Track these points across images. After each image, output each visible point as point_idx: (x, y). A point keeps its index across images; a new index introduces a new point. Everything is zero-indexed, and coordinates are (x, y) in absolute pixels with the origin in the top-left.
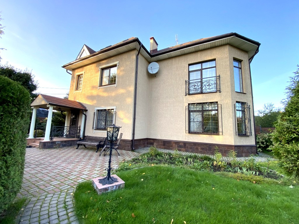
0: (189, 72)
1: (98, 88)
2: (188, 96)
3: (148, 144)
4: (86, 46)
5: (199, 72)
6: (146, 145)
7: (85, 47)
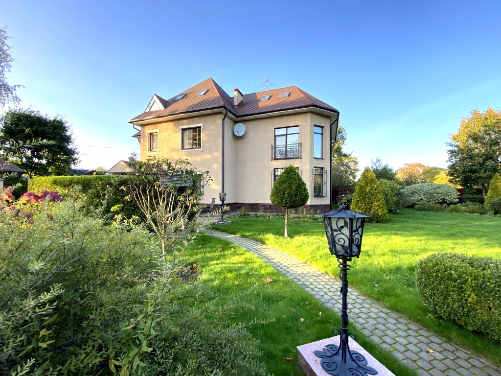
0: (275, 136)
1: (181, 151)
2: (273, 160)
3: (235, 208)
4: (157, 96)
5: (285, 137)
6: (234, 209)
7: (155, 97)
